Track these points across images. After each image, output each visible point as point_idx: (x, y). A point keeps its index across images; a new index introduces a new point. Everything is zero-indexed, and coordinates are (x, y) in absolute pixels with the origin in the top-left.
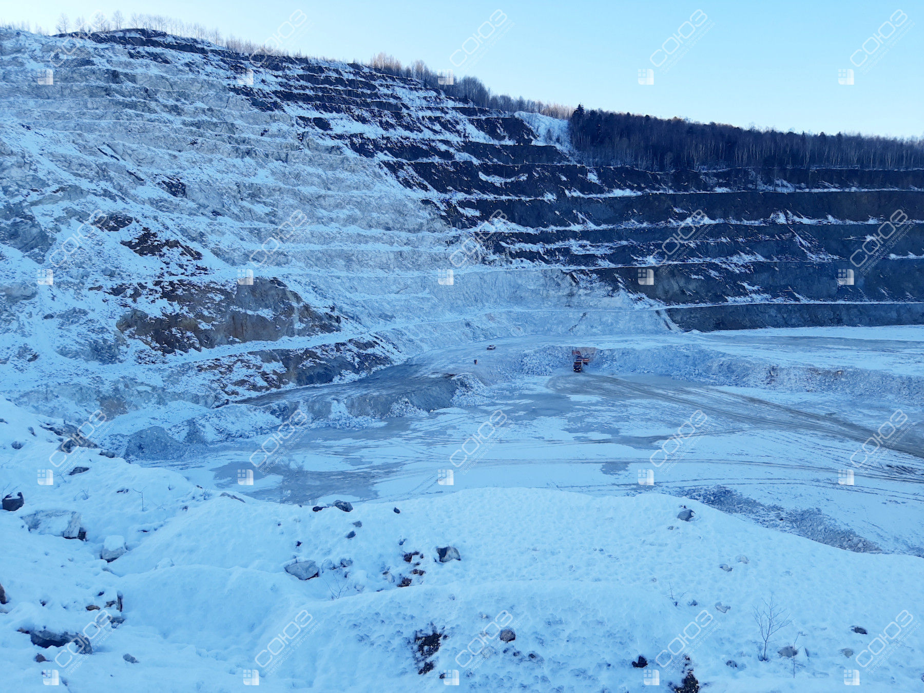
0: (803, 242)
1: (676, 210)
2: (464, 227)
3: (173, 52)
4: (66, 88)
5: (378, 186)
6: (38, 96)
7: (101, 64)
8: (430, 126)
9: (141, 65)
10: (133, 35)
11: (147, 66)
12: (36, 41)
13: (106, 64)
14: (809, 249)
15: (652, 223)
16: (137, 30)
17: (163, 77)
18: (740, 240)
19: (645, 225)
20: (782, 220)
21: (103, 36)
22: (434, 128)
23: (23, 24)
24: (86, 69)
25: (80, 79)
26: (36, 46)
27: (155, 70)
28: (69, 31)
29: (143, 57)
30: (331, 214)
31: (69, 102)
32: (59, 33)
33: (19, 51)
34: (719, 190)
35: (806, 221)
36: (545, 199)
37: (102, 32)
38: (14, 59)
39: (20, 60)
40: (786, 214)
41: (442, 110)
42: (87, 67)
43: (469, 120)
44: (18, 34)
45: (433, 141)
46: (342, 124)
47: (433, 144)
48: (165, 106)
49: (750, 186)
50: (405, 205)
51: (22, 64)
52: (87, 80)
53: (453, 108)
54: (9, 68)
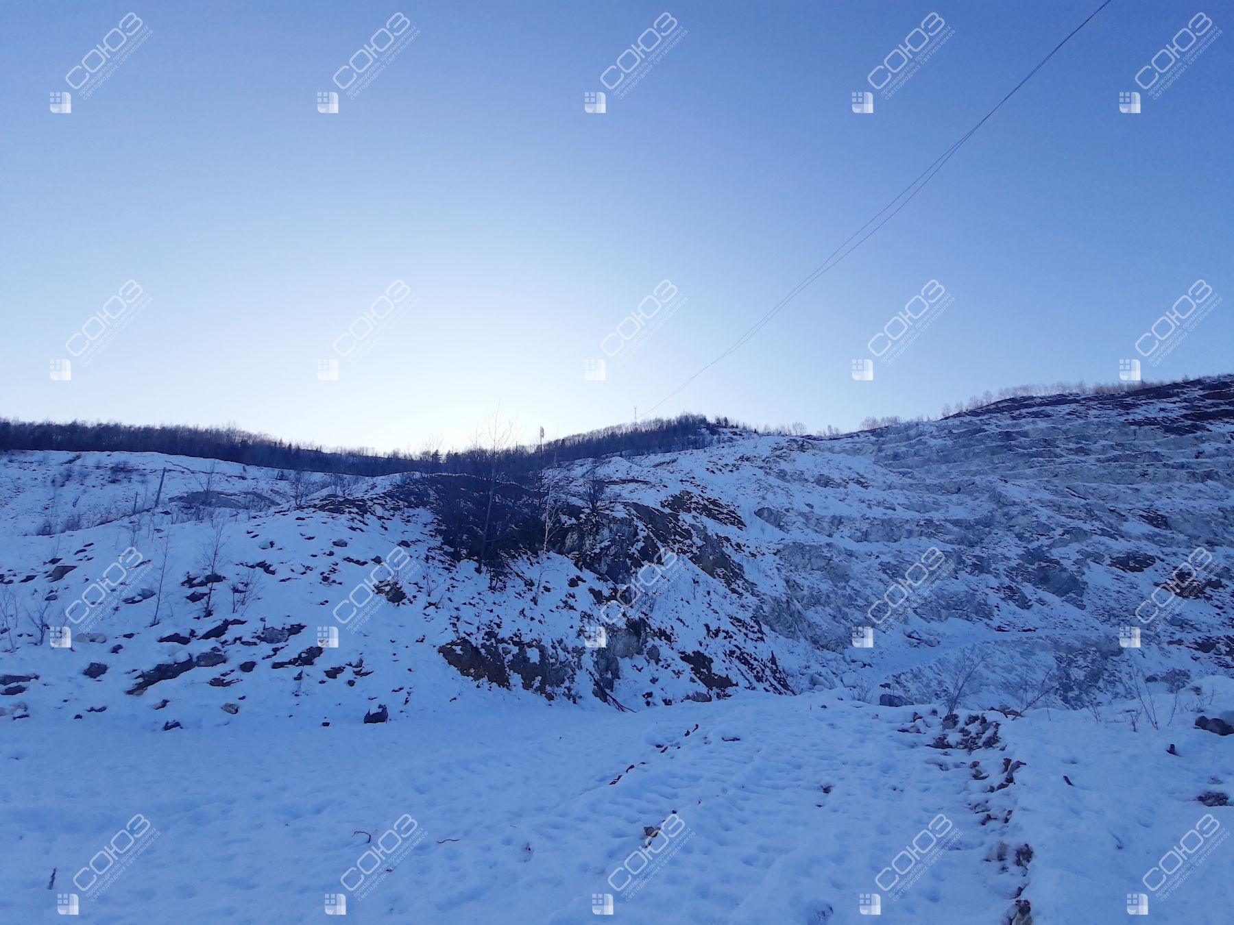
3: (1049, 408)
4: (969, 452)
6: (947, 462)
7: (992, 429)
9: (1028, 423)
10: (1005, 404)
11: (1033, 422)
12: (931, 425)
13: (997, 429)
16: (1006, 401)
17: (1055, 428)
21: (979, 411)
23: (918, 417)
24: (980, 436)
25: (977, 444)
26: (933, 429)
27: (1042, 424)
28: (951, 414)
29: (1024, 417)
31: (977, 461)
32: (943, 417)
33: (920, 435)
37: (978, 408)
38: (918, 441)
39: (923, 440)
42: (981, 434)
44: (917, 425)
48: (1071, 449)
51: (925, 443)
52: (984, 443)
54: (917, 447)
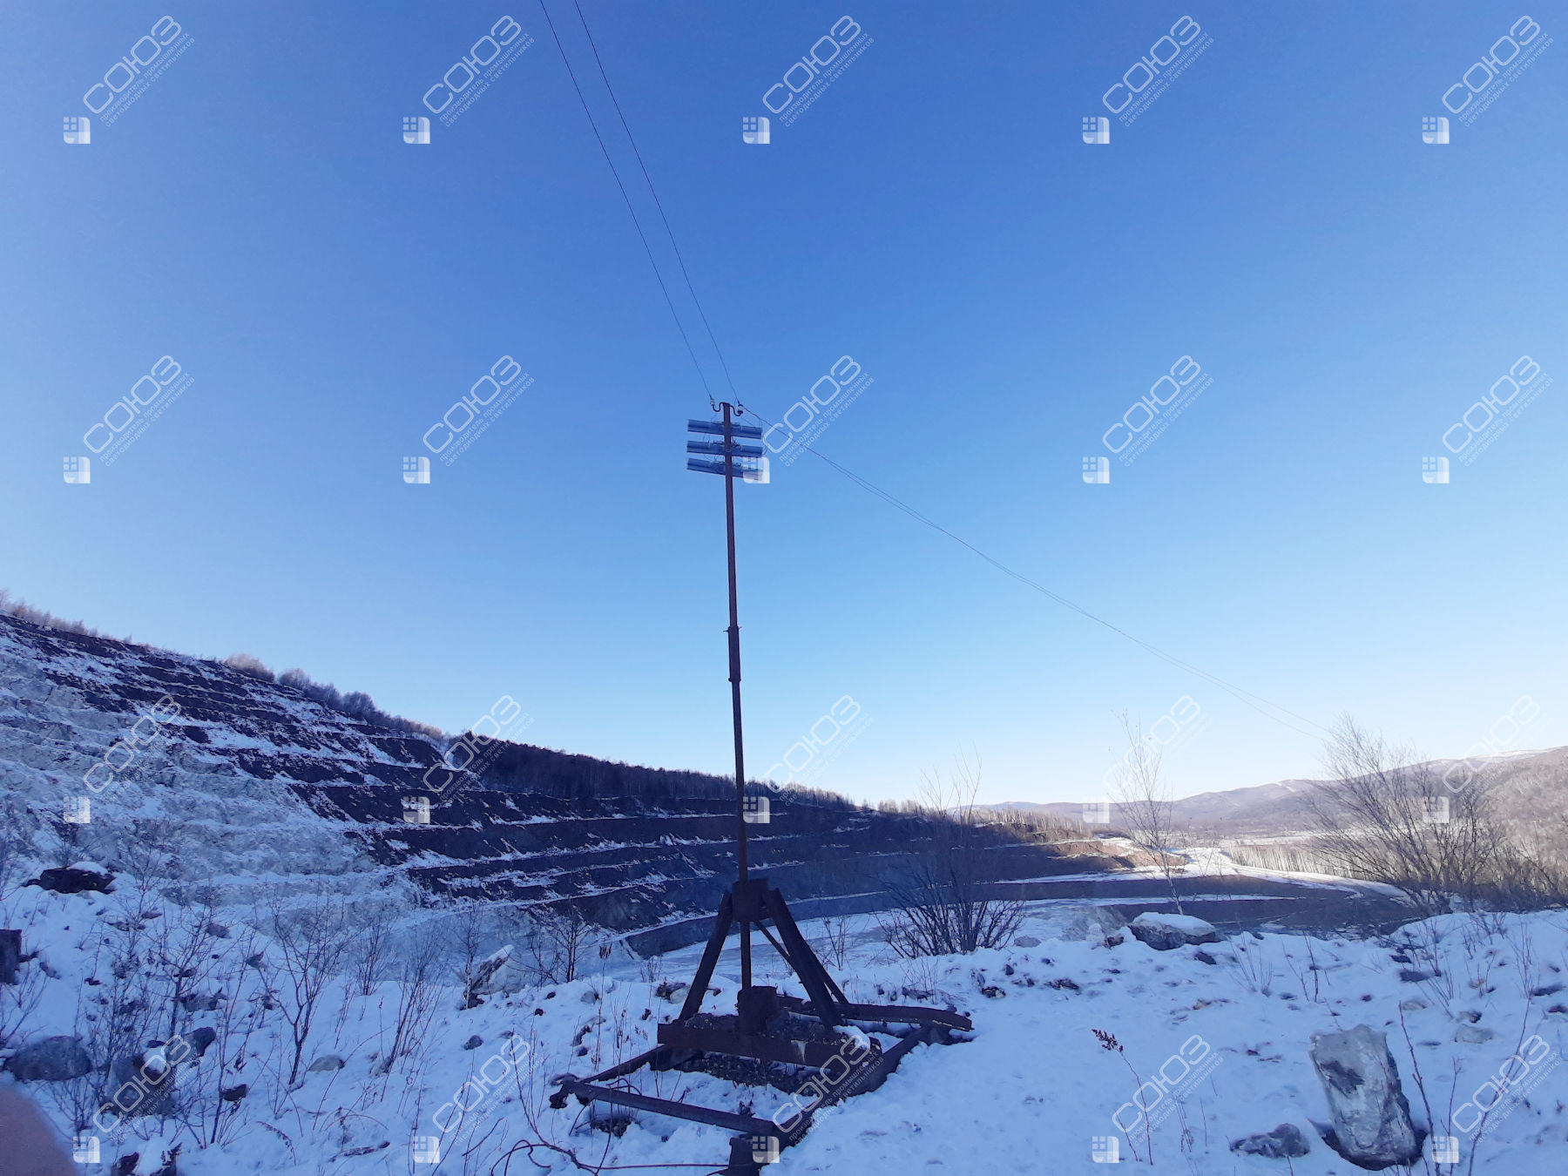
0: (689, 860)
1: (590, 835)
2: (393, 863)
5: (292, 817)
8: (328, 743)
14: (693, 865)
15: (572, 849)
18: (646, 861)
19: (565, 851)
20: (669, 842)
22: (333, 745)
30: (241, 857)
34: (617, 816)
35: (685, 842)
36: (474, 827)
40: (670, 837)
41: (337, 726)
43: (369, 739)
45: (337, 761)
46: (222, 736)
47: (338, 765)
49: (638, 812)
50: (328, 840)
53: (349, 725)
